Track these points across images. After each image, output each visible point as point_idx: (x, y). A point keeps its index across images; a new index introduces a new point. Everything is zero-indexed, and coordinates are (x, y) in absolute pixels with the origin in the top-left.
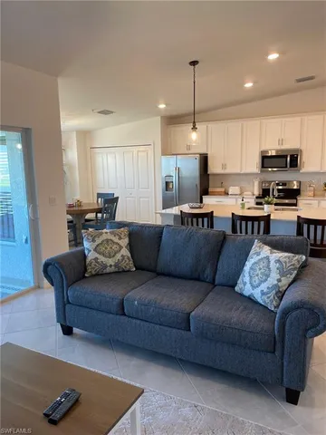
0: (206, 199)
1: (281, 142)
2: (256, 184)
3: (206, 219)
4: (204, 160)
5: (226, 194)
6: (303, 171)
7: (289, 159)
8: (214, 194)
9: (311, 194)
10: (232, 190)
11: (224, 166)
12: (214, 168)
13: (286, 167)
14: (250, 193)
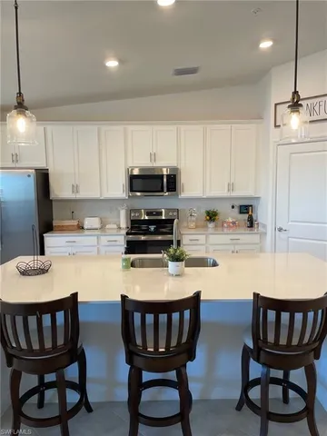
0: (50, 239)
1: (153, 157)
2: (123, 213)
3: (60, 316)
4: (43, 179)
5: (81, 228)
6: (183, 195)
7: (165, 180)
8: (62, 229)
9: (192, 225)
10: (89, 223)
11: (75, 189)
12: (60, 190)
13: (162, 191)
14: (115, 226)
